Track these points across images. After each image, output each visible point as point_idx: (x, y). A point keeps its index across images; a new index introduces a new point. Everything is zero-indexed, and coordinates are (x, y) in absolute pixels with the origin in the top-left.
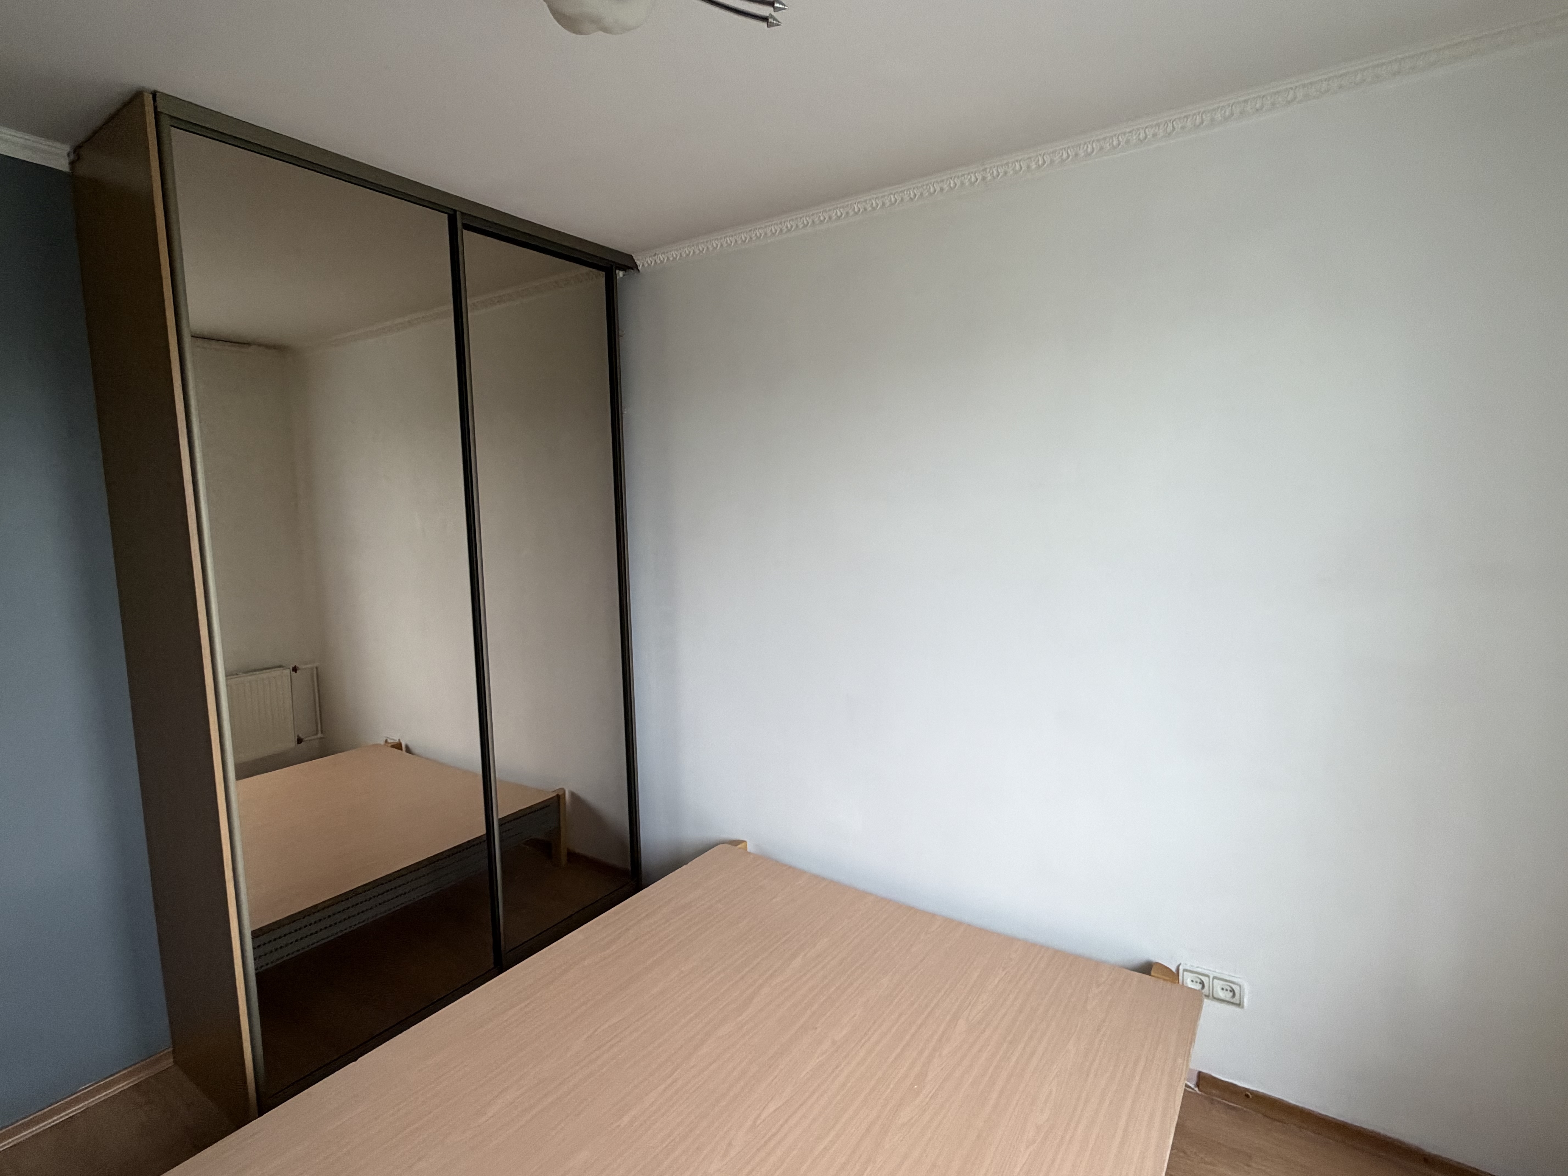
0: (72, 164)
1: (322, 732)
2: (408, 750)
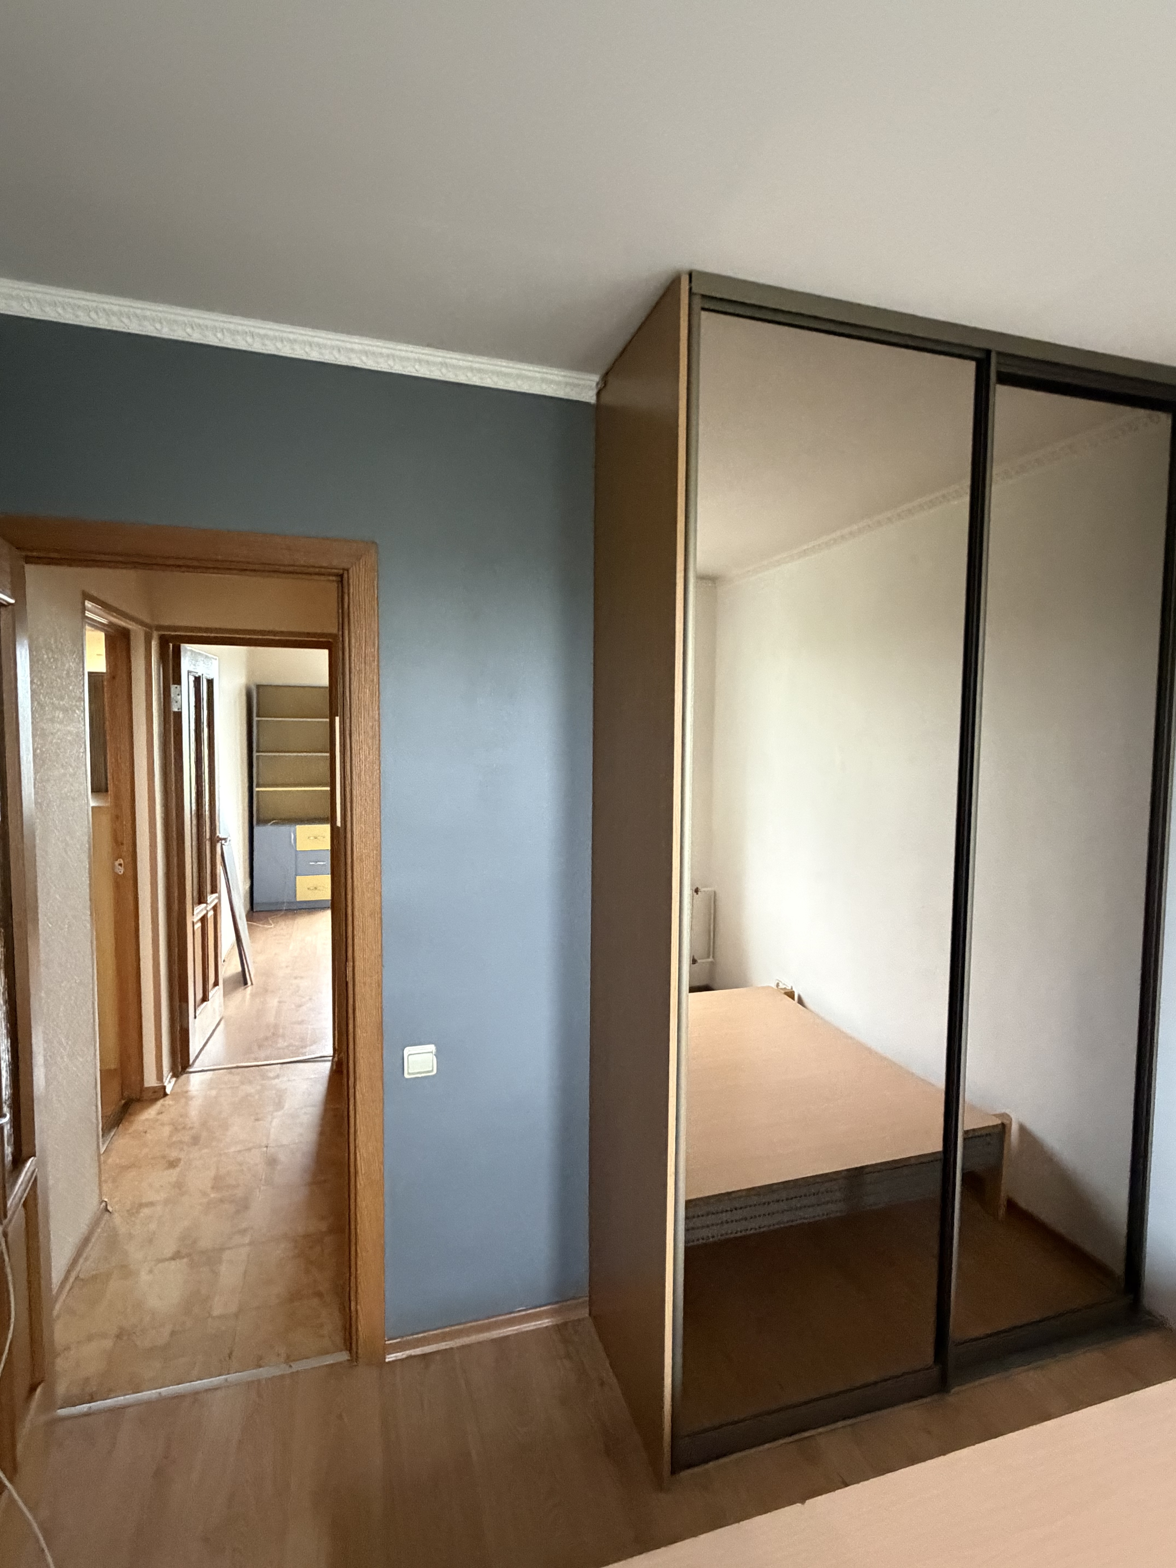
0: (598, 394)
1: (713, 957)
2: (800, 1001)
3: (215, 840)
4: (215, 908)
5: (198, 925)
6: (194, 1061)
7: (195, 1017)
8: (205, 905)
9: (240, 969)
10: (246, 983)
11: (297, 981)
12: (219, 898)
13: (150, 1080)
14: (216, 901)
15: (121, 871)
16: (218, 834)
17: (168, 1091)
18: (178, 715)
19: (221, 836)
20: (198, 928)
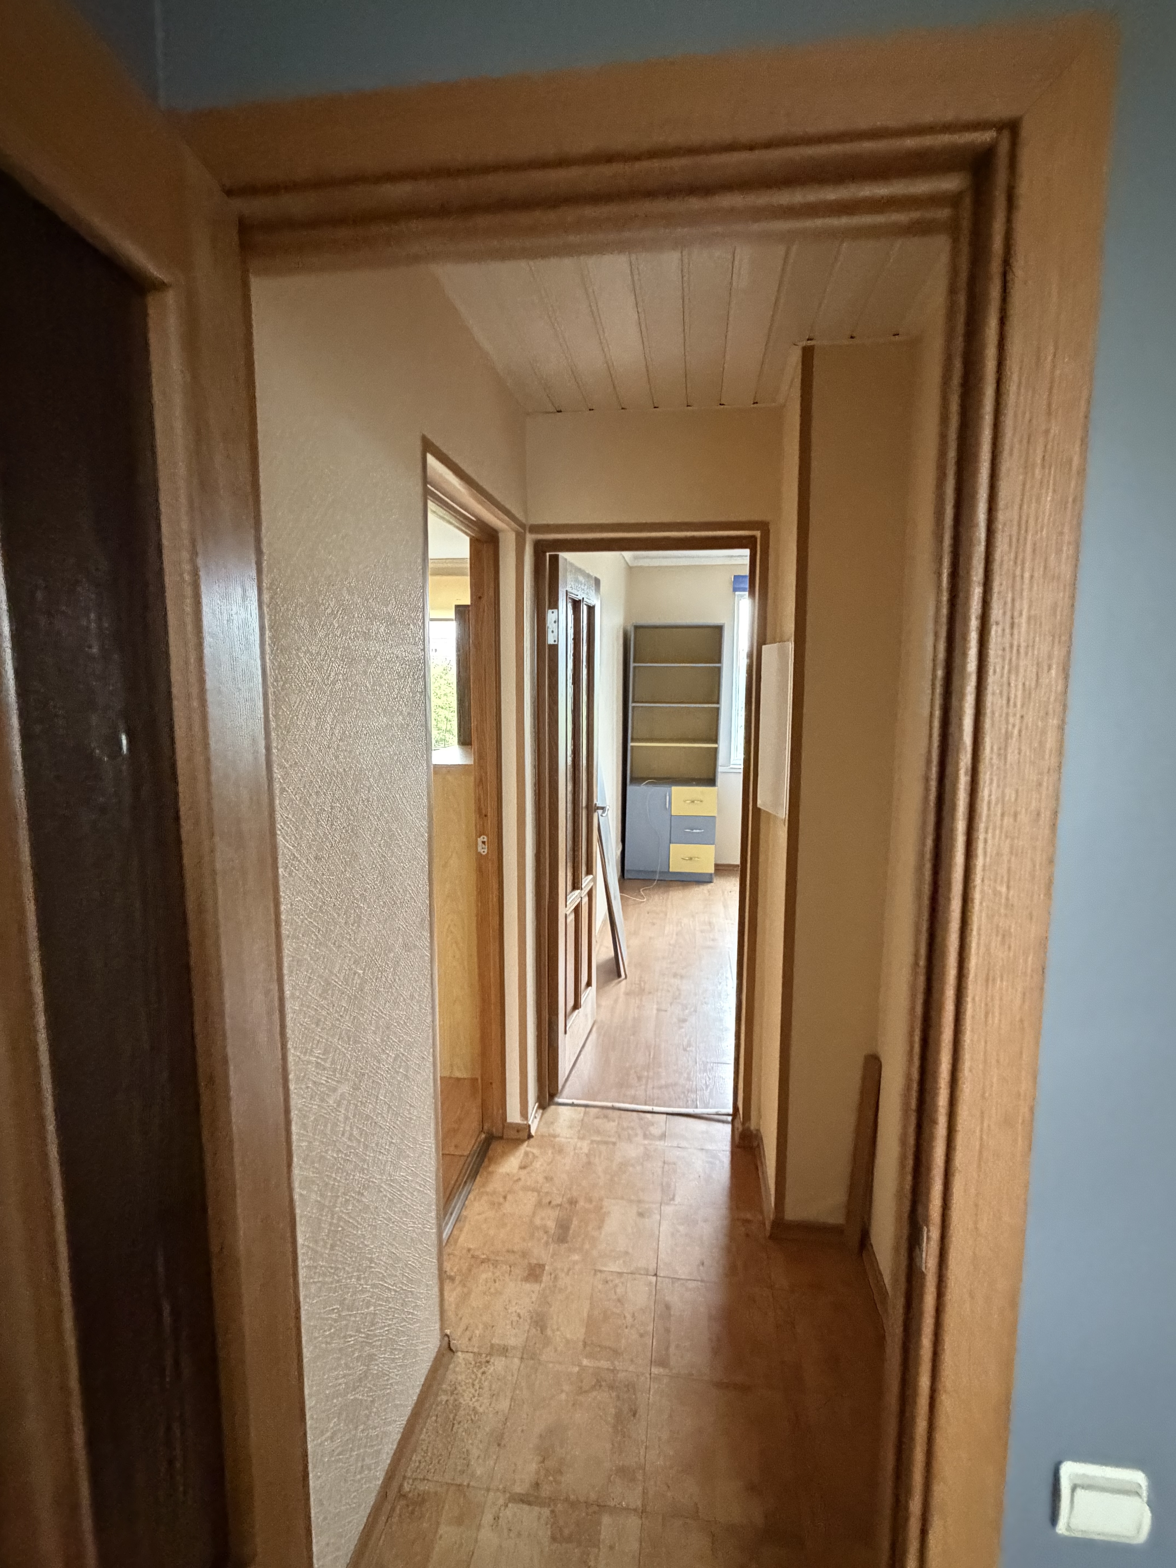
3: (591, 808)
4: (590, 894)
5: (571, 918)
6: (564, 1086)
7: (566, 1032)
8: (579, 891)
9: (612, 954)
10: (619, 975)
11: (677, 981)
12: (594, 880)
13: (514, 1116)
14: (592, 884)
15: (483, 850)
16: (595, 802)
17: (533, 1132)
18: (554, 648)
19: (599, 804)
20: (572, 921)
